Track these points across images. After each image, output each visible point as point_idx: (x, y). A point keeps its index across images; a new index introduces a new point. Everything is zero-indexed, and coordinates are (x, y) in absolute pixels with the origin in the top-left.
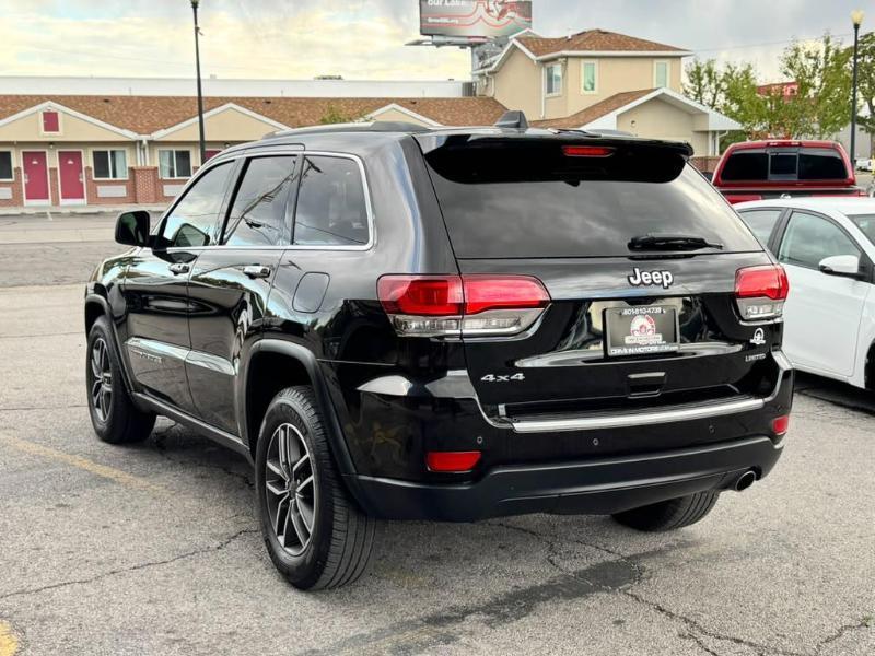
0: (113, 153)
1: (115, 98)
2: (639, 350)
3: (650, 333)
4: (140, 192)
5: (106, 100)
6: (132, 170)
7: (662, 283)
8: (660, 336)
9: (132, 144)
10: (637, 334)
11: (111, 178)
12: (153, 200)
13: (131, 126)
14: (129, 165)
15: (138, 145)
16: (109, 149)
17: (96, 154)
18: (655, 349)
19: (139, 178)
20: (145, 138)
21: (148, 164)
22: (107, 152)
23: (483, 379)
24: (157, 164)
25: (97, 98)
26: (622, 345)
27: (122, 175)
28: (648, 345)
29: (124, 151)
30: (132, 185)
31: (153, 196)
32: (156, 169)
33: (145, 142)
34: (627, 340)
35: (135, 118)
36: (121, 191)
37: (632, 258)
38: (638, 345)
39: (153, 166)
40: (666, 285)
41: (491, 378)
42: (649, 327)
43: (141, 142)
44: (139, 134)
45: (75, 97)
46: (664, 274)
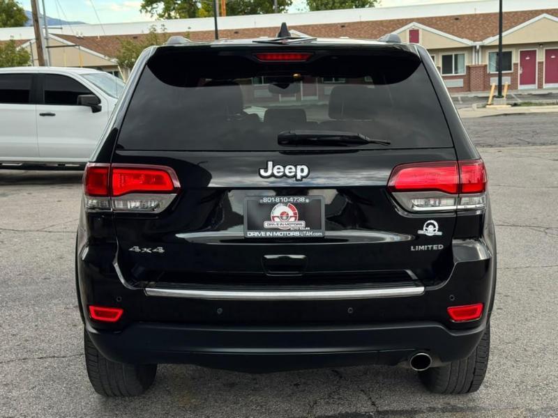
0: (456, 56)
1: (463, 16)
2: (278, 234)
3: (293, 219)
4: (473, 82)
5: (457, 18)
6: (469, 68)
7: (295, 176)
8: (303, 223)
9: (470, 49)
10: (276, 219)
11: (453, 74)
12: (482, 88)
13: (470, 36)
14: (466, 64)
15: (474, 49)
16: (453, 54)
17: (444, 57)
18: (297, 234)
19: (473, 72)
20: (478, 44)
21: (480, 63)
22: (451, 56)
23: (131, 249)
24: (487, 63)
25: (451, 17)
26: (260, 228)
27: (462, 72)
28: (289, 230)
29: (464, 54)
30: (467, 79)
31: (482, 86)
32: (486, 66)
33: (478, 47)
34: (266, 224)
35: (474, 30)
36: (460, 83)
37: (285, 153)
38: (277, 230)
39: (484, 64)
40: (299, 177)
41: (137, 249)
42: (291, 213)
43: (475, 47)
44: (474, 41)
45: (436, 18)
46: (299, 168)
